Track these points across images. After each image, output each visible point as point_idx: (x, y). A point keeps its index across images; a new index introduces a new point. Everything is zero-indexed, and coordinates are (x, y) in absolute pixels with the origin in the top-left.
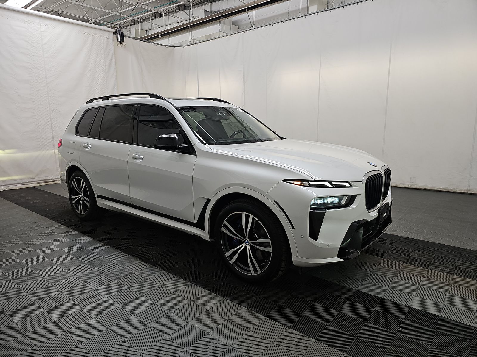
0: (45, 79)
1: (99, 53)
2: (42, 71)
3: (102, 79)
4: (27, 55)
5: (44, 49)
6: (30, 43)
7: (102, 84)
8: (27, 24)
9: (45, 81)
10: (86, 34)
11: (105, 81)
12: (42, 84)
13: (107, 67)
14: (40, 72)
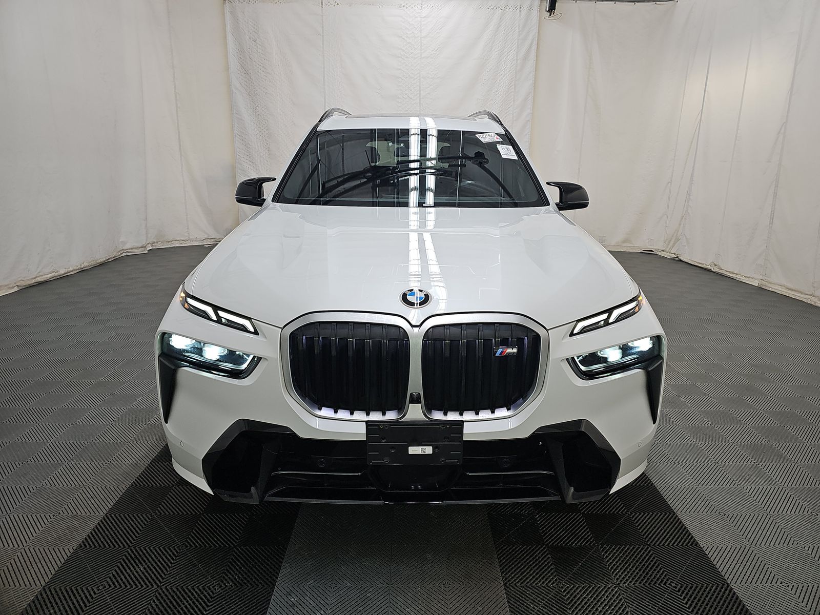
0: (418, 92)
1: (508, 38)
2: (416, 80)
3: (507, 84)
4: (399, 57)
5: (422, 45)
6: (404, 39)
7: (506, 94)
8: (404, 10)
9: (418, 95)
10: (490, 8)
11: (513, 87)
12: (414, 100)
13: (519, 62)
14: (413, 82)
